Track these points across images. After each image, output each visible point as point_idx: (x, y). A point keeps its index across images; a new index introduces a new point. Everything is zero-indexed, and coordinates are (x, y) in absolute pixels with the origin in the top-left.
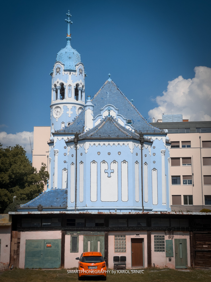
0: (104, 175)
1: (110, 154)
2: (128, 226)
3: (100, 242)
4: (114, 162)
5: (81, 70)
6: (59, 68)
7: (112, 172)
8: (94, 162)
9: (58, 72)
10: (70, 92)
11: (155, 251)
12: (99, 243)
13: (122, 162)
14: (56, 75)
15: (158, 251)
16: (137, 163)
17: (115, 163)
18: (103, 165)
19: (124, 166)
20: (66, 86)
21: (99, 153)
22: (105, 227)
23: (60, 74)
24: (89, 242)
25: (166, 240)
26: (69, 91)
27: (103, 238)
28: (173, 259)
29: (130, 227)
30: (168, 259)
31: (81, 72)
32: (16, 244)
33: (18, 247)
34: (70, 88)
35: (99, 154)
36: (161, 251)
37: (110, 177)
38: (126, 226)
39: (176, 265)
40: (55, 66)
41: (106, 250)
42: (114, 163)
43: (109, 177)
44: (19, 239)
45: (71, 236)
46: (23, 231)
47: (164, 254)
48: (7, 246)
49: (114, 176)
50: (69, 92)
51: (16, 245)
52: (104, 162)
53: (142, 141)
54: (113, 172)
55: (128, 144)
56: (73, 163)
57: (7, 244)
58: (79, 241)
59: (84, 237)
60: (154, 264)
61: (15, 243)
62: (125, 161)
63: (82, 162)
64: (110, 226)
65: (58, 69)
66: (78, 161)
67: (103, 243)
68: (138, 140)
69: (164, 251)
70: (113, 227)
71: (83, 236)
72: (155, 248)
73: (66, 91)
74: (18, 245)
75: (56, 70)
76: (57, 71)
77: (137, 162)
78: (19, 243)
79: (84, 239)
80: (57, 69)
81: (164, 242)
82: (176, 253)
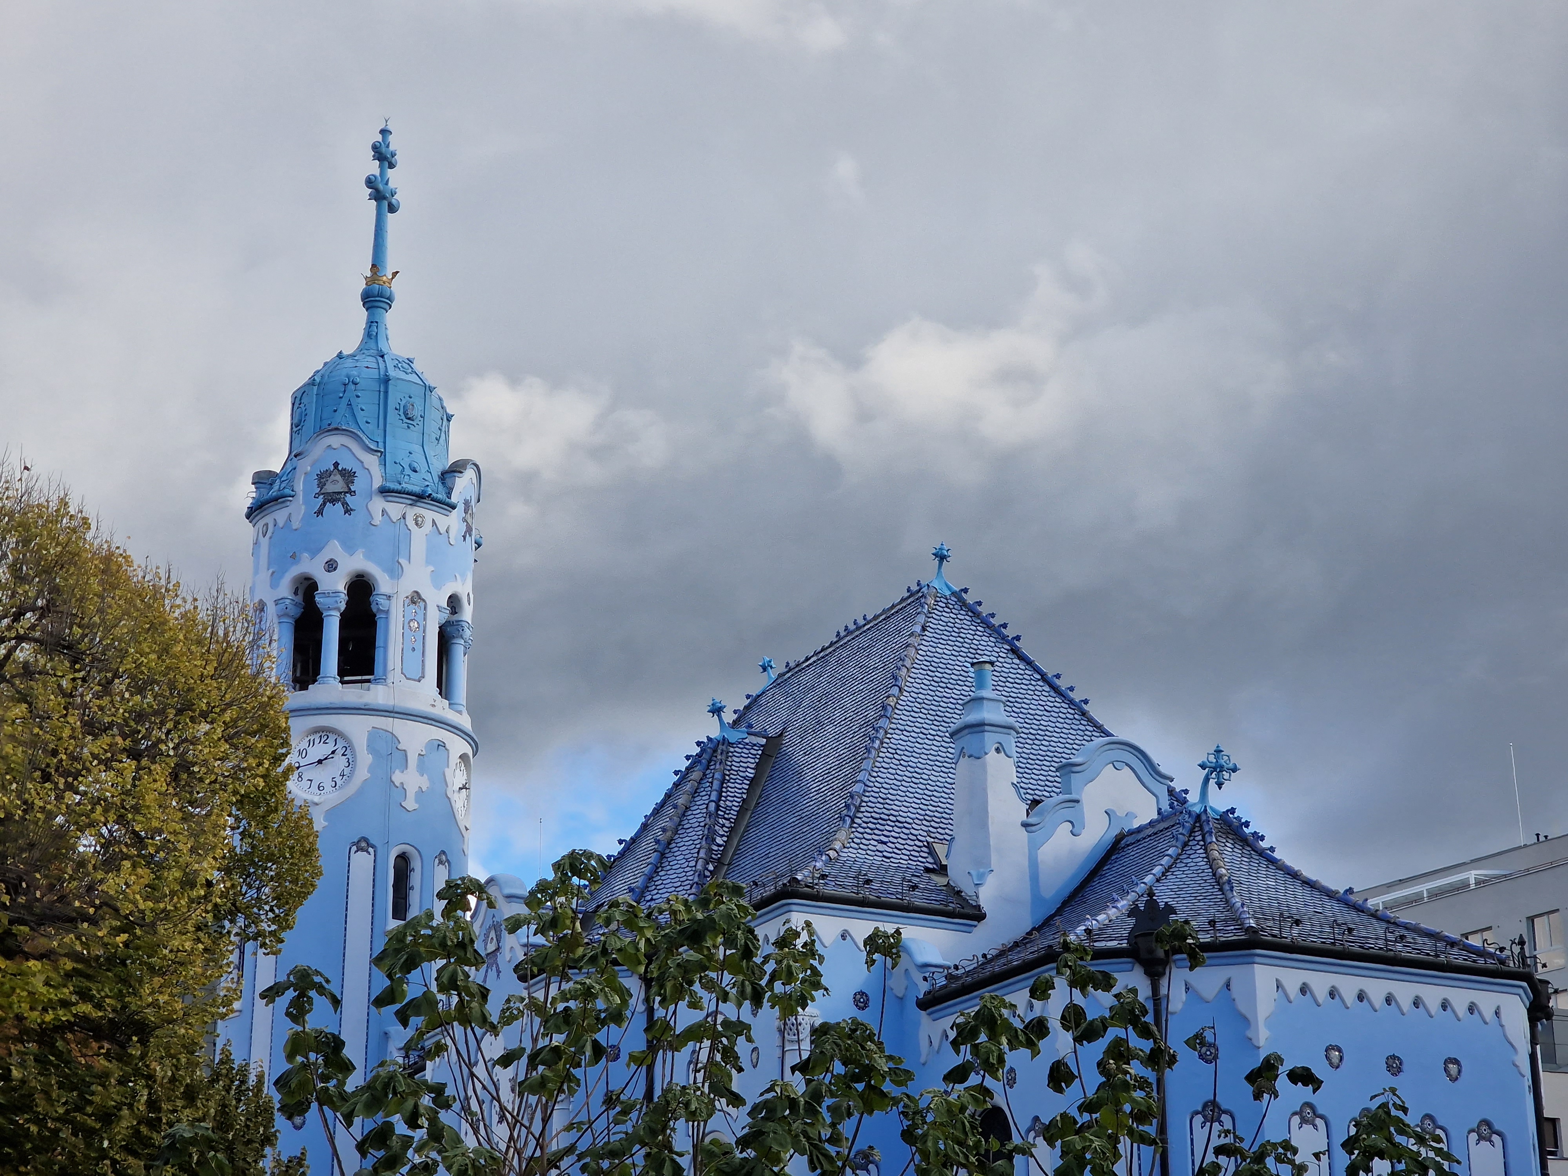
4: (1428, 1124)
6: (349, 476)
9: (332, 498)
10: (414, 640)
14: (320, 512)
20: (389, 597)
21: (1335, 1055)
23: (348, 511)
26: (409, 634)
34: (415, 613)
50: (407, 643)
62: (1486, 1130)
63: (1209, 1110)
65: (338, 477)
75: (321, 485)
80: (322, 477)
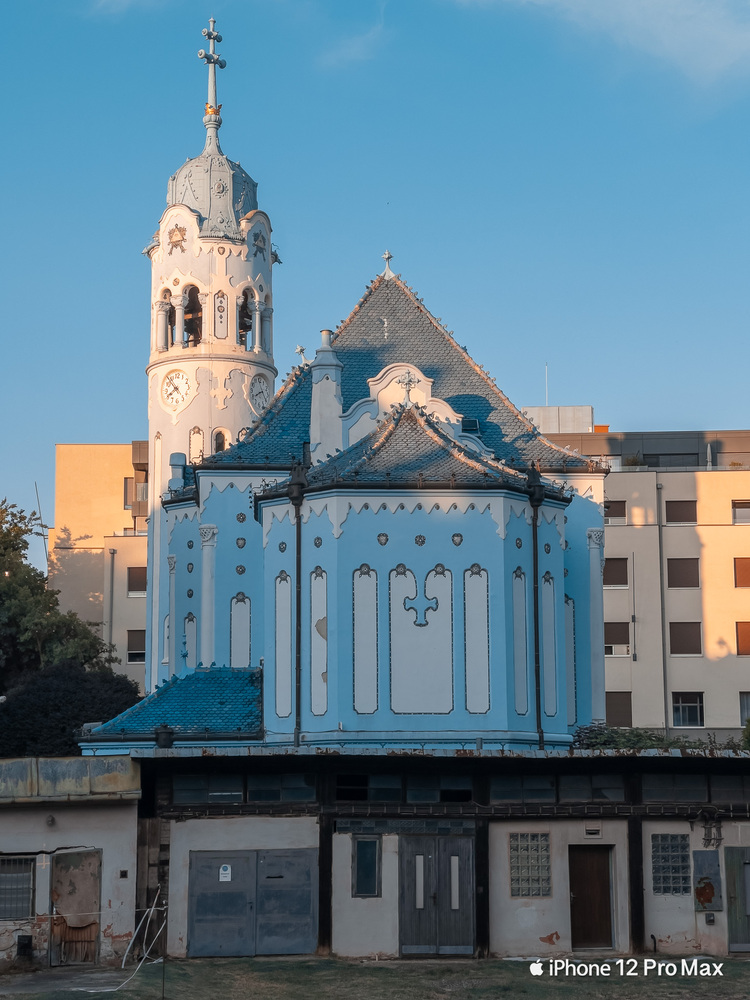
0: (402, 619)
1: (423, 542)
2: (558, 800)
3: (460, 860)
4: (440, 570)
5: (260, 238)
6: (182, 231)
7: (432, 608)
8: (365, 570)
10: (221, 317)
11: (656, 889)
12: (455, 860)
13: (466, 570)
14: (170, 253)
15: (666, 890)
16: (520, 577)
17: (442, 573)
18: (396, 580)
19: (476, 585)
20: (205, 296)
21: (383, 539)
22: (475, 806)
23: (183, 251)
24: (420, 860)
25: (695, 853)
26: (218, 314)
27: (468, 845)
28: (722, 918)
29: (567, 804)
30: (702, 917)
31: (261, 245)
32: (153, 865)
33: (163, 877)
34: (221, 302)
35: (383, 541)
36: (676, 890)
37: (424, 625)
38: (553, 800)
39: (733, 940)
40: (166, 221)
41: (481, 889)
42: (437, 573)
43: (420, 625)
44: (165, 848)
45: (354, 839)
46: (179, 819)
47: (688, 900)
48: (124, 874)
49: (440, 619)
50: (218, 319)
51: (155, 869)
52: (401, 570)
53: (537, 496)
54: (435, 606)
55: (488, 507)
56: (283, 576)
57: (123, 869)
58: (384, 856)
59: (400, 841)
60: (653, 937)
61: (150, 865)
62: (476, 569)
63: (318, 571)
64: (494, 802)
65: (177, 232)
66: (306, 569)
67: (471, 863)
68: (525, 492)
69: (686, 890)
70: (506, 805)
71: (397, 837)
72: (656, 879)
73: (207, 314)
74: (163, 872)
75: (171, 238)
76: (175, 239)
77: (518, 572)
78: (166, 862)
79: (401, 846)
80: (171, 233)
81: (685, 858)
82: (730, 899)
